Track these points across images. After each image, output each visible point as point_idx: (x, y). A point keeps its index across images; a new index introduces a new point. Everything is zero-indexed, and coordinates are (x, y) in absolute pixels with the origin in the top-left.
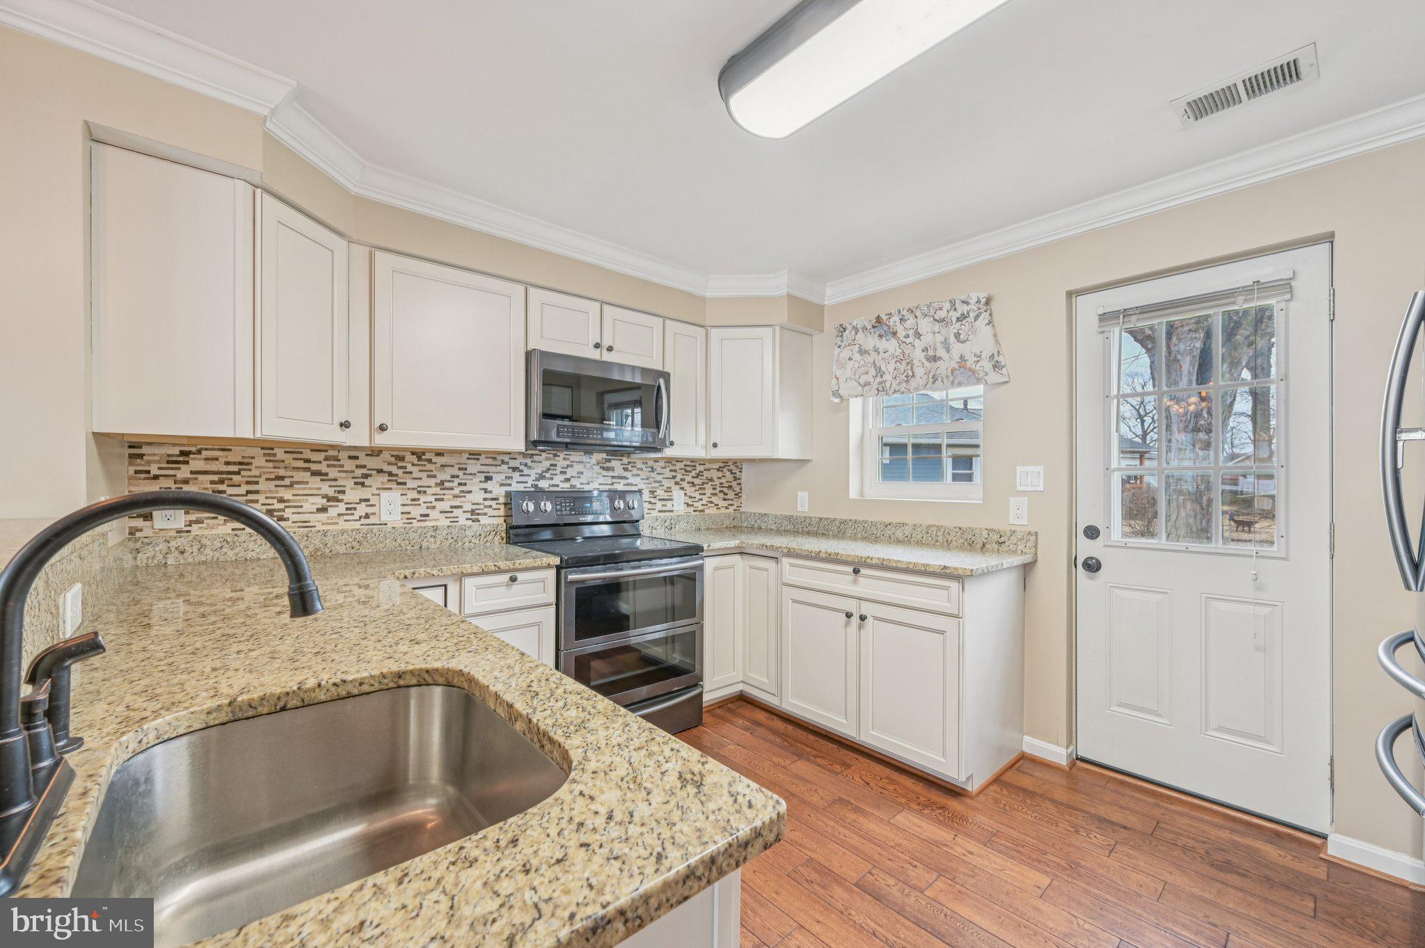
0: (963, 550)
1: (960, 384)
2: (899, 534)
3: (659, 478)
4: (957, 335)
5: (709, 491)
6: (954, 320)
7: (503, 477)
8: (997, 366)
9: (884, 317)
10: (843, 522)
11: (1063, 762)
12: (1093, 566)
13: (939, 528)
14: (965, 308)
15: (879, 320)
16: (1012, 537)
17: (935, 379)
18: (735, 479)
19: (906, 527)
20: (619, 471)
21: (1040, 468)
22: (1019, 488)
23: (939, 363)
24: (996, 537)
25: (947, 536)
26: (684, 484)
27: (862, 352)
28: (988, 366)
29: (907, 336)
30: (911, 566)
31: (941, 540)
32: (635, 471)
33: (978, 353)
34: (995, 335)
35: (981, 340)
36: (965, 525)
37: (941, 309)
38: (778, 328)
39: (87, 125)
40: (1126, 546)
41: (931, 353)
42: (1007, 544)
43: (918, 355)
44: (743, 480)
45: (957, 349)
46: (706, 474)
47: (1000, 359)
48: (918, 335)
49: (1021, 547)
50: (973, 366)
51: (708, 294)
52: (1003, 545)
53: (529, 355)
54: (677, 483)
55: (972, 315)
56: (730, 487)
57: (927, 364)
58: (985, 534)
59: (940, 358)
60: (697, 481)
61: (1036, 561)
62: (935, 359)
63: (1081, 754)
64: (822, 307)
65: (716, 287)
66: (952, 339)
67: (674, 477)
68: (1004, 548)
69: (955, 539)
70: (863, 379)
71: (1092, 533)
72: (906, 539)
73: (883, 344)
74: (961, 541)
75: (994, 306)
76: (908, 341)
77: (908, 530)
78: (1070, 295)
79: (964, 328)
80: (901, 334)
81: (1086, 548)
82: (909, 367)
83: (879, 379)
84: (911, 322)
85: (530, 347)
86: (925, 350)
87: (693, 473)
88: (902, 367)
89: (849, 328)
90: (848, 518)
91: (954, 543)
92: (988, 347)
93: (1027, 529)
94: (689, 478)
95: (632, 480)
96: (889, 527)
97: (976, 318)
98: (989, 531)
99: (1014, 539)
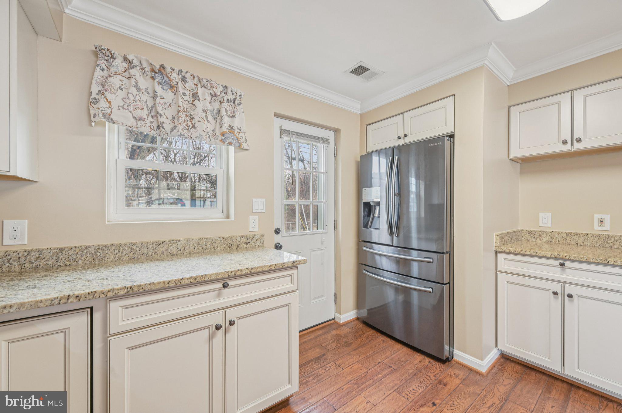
0: (225, 252)
2: (173, 249)
10: (99, 248)
12: (278, 247)
13: (207, 239)
16: (254, 239)
19: (179, 243)
21: (264, 200)
22: (255, 211)
24: (245, 240)
25: (214, 244)
30: (273, 268)
31: (209, 248)
36: (226, 235)
40: (289, 236)
58: (239, 239)
68: (249, 245)
69: (219, 245)
71: (278, 232)
72: (179, 252)
74: (224, 246)
77: (180, 245)
81: (276, 239)
90: (109, 243)
91: (219, 248)
93: (260, 233)
96: (162, 245)
98: (241, 237)
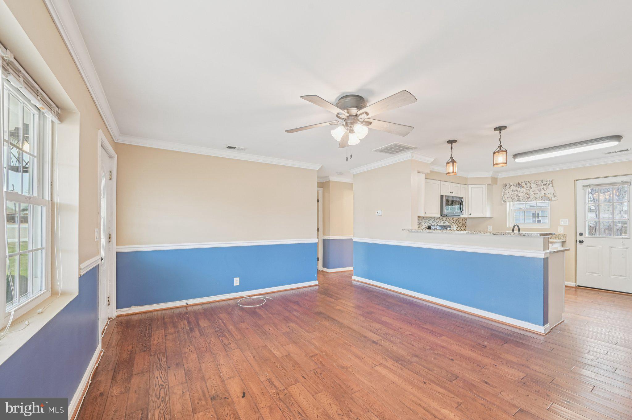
1: (544, 200)
3: (451, 222)
4: (543, 189)
5: (460, 226)
6: (542, 185)
7: (427, 222)
8: (555, 196)
9: (520, 183)
11: (574, 286)
12: (581, 242)
14: (546, 182)
15: (519, 183)
17: (536, 198)
18: (465, 222)
20: (444, 221)
21: (567, 220)
22: (561, 224)
23: (537, 195)
24: (554, 236)
26: (456, 224)
27: (512, 191)
28: (552, 196)
29: (527, 188)
32: (447, 221)
33: (549, 193)
34: (554, 189)
35: (550, 190)
37: (538, 182)
38: (487, 185)
39: (418, 171)
40: (590, 237)
41: (535, 192)
42: (558, 237)
43: (531, 192)
44: (467, 223)
45: (543, 192)
46: (460, 221)
47: (555, 194)
48: (531, 188)
49: (562, 238)
50: (548, 196)
51: (468, 177)
52: (557, 238)
53: (442, 196)
54: (454, 224)
55: (548, 184)
56: (464, 225)
57: (534, 195)
59: (537, 193)
60: (458, 223)
61: (566, 241)
62: (536, 194)
63: (578, 285)
64: (497, 178)
65: (471, 175)
66: (542, 189)
67: (454, 222)
70: (513, 198)
71: (581, 234)
73: (519, 189)
75: (553, 182)
76: (527, 189)
78: (575, 180)
79: (545, 187)
80: (525, 187)
81: (579, 238)
82: (528, 195)
83: (517, 198)
84: (529, 184)
85: (442, 194)
86: (533, 192)
87: (457, 221)
88: (526, 195)
89: (508, 185)
92: (553, 192)
93: (564, 234)
94: (456, 222)
95: (447, 223)
97: (549, 185)
99: (560, 236)
